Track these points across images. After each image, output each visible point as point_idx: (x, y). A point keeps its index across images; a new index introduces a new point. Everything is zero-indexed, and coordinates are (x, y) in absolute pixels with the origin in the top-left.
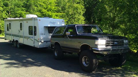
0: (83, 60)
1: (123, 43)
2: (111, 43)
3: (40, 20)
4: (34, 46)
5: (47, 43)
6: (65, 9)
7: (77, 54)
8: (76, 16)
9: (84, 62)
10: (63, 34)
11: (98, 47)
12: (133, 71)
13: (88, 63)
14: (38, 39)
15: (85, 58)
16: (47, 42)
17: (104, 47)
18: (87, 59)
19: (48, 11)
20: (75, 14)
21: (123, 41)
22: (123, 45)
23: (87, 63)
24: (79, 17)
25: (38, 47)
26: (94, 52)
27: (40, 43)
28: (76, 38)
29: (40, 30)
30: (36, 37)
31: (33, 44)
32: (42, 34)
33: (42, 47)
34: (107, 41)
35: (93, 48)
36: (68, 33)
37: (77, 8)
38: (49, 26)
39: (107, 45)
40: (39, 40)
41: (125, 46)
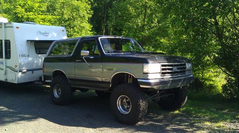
0: (119, 102)
1: (185, 68)
2: (168, 69)
3: (18, 28)
4: (7, 80)
5: (33, 73)
6: (54, 10)
7: (94, 91)
8: (76, 23)
9: (120, 107)
10: (71, 55)
11: (149, 78)
12: (201, 115)
13: (128, 108)
14: (14, 67)
15: (122, 99)
16: (33, 70)
17: (159, 76)
18: (124, 101)
19: (26, 10)
20: (74, 19)
21: (185, 65)
22: (185, 71)
23: (126, 107)
24: (82, 25)
25: (16, 82)
26: (141, 86)
27: (20, 74)
28: (102, 61)
29: (19, 47)
30: (10, 62)
31: (4, 76)
32: (23, 56)
33: (22, 81)
34: (163, 66)
35: (139, 80)
36: (85, 53)
37: (77, 9)
38: (37, 39)
39: (163, 73)
40: (17, 69)
41: (187, 73)
